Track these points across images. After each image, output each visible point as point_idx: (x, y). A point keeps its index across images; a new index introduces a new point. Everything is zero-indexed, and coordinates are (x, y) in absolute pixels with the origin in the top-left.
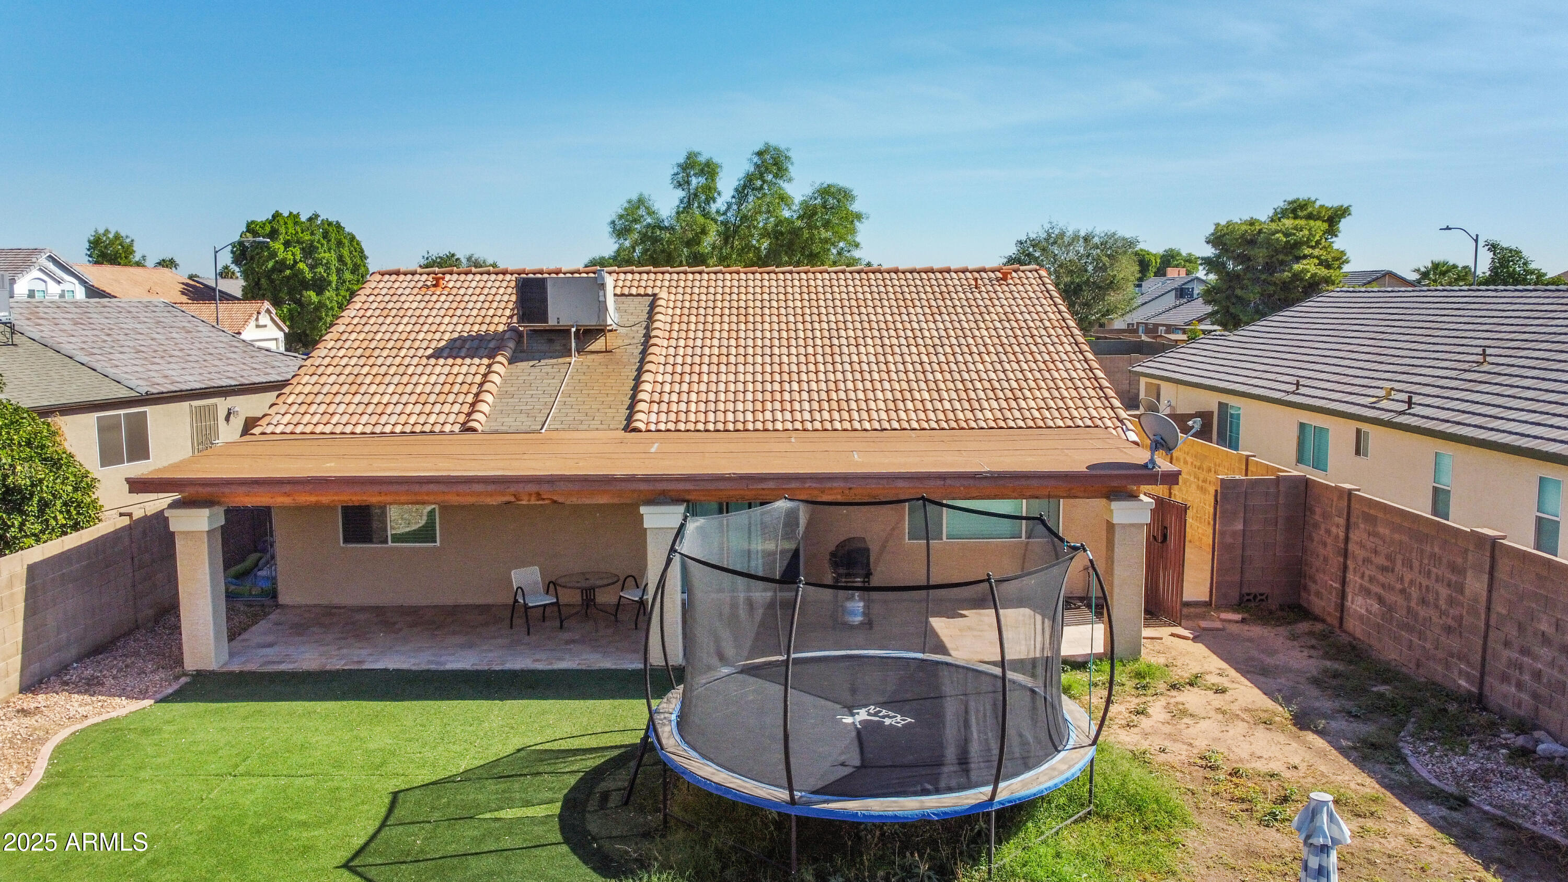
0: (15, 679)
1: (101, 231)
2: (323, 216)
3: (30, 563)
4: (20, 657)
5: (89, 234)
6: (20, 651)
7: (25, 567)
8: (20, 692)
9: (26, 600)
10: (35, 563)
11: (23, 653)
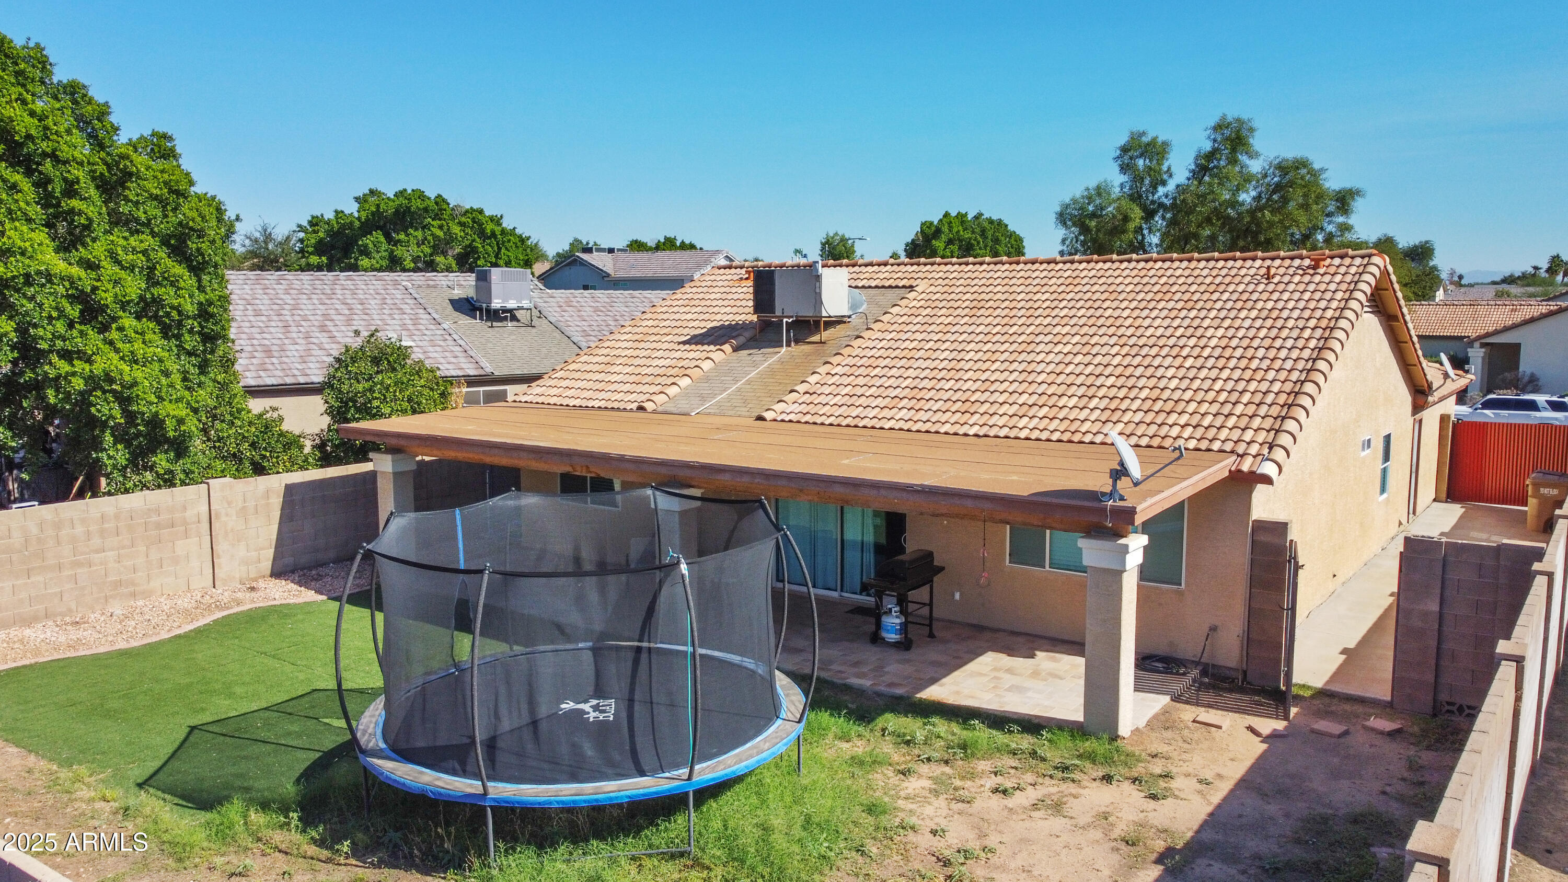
0: (266, 565)
1: (831, 234)
2: (986, 215)
3: (289, 482)
4: (273, 550)
5: (822, 237)
6: (273, 546)
7: (284, 485)
8: (271, 576)
9: (282, 509)
10: (293, 484)
11: (276, 548)
